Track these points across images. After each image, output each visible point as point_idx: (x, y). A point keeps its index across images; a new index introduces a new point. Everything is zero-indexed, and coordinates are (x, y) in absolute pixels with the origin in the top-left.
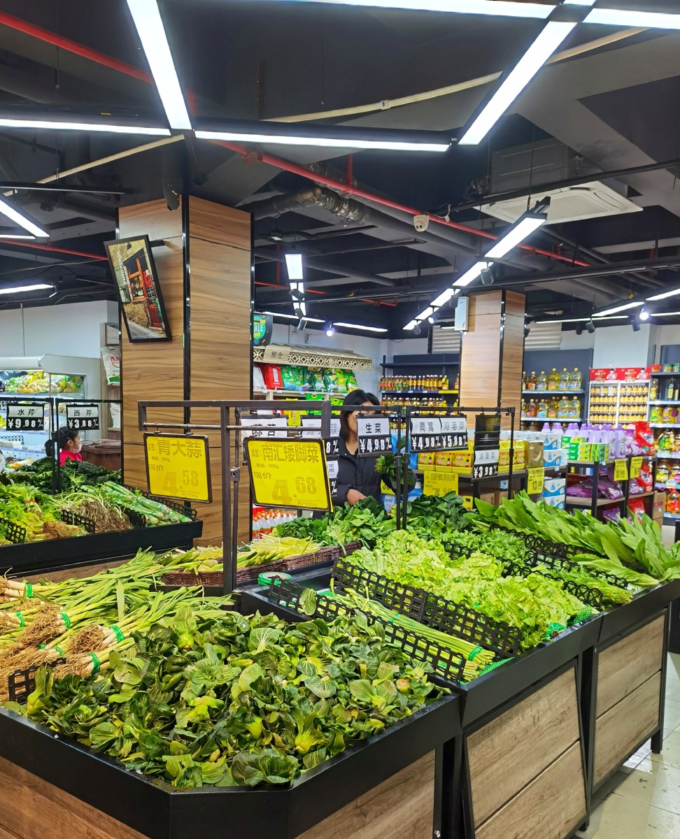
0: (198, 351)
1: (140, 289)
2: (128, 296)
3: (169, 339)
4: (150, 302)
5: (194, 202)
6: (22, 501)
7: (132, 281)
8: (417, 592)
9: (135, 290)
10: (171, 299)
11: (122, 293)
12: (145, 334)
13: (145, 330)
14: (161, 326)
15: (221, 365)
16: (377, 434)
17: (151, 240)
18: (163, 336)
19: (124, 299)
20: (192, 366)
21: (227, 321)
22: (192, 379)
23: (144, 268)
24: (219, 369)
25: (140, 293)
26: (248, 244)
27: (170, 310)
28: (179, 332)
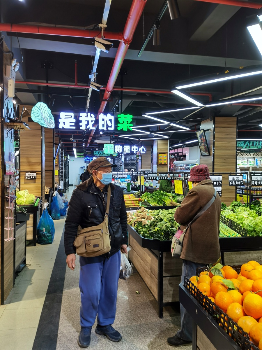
0: (217, 158)
1: (203, 142)
2: (201, 144)
3: (210, 155)
4: (205, 146)
5: (217, 118)
6: (169, 197)
7: (201, 140)
8: (230, 220)
9: (202, 143)
10: (210, 144)
11: (199, 143)
12: (204, 154)
13: (204, 153)
14: (207, 152)
15: (225, 161)
16: (237, 180)
17: (204, 130)
18: (208, 154)
19: (200, 145)
20: (215, 162)
21: (227, 149)
22: (215, 166)
23: (203, 137)
24: (224, 162)
25: (203, 143)
26: (236, 126)
27: (210, 147)
28: (212, 153)
